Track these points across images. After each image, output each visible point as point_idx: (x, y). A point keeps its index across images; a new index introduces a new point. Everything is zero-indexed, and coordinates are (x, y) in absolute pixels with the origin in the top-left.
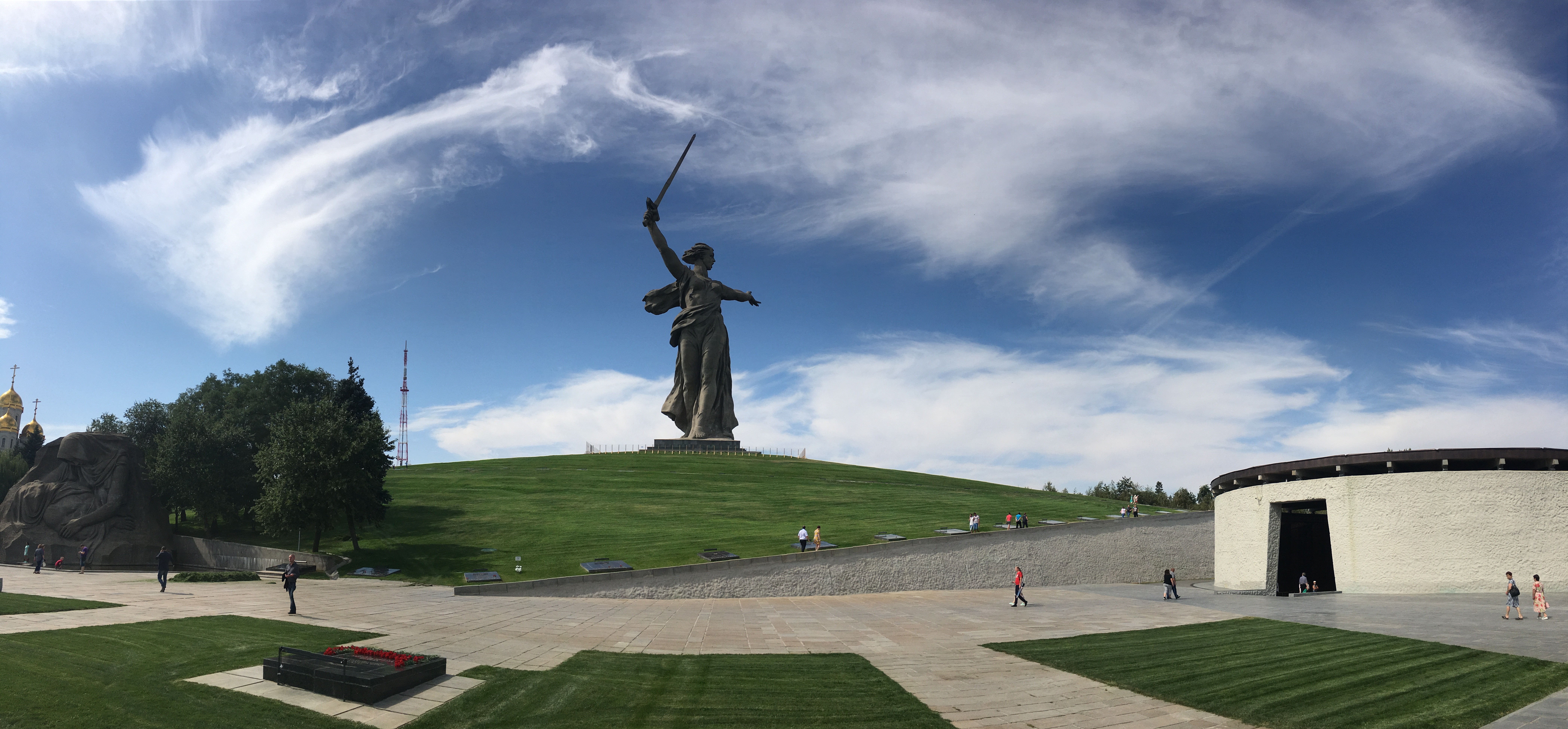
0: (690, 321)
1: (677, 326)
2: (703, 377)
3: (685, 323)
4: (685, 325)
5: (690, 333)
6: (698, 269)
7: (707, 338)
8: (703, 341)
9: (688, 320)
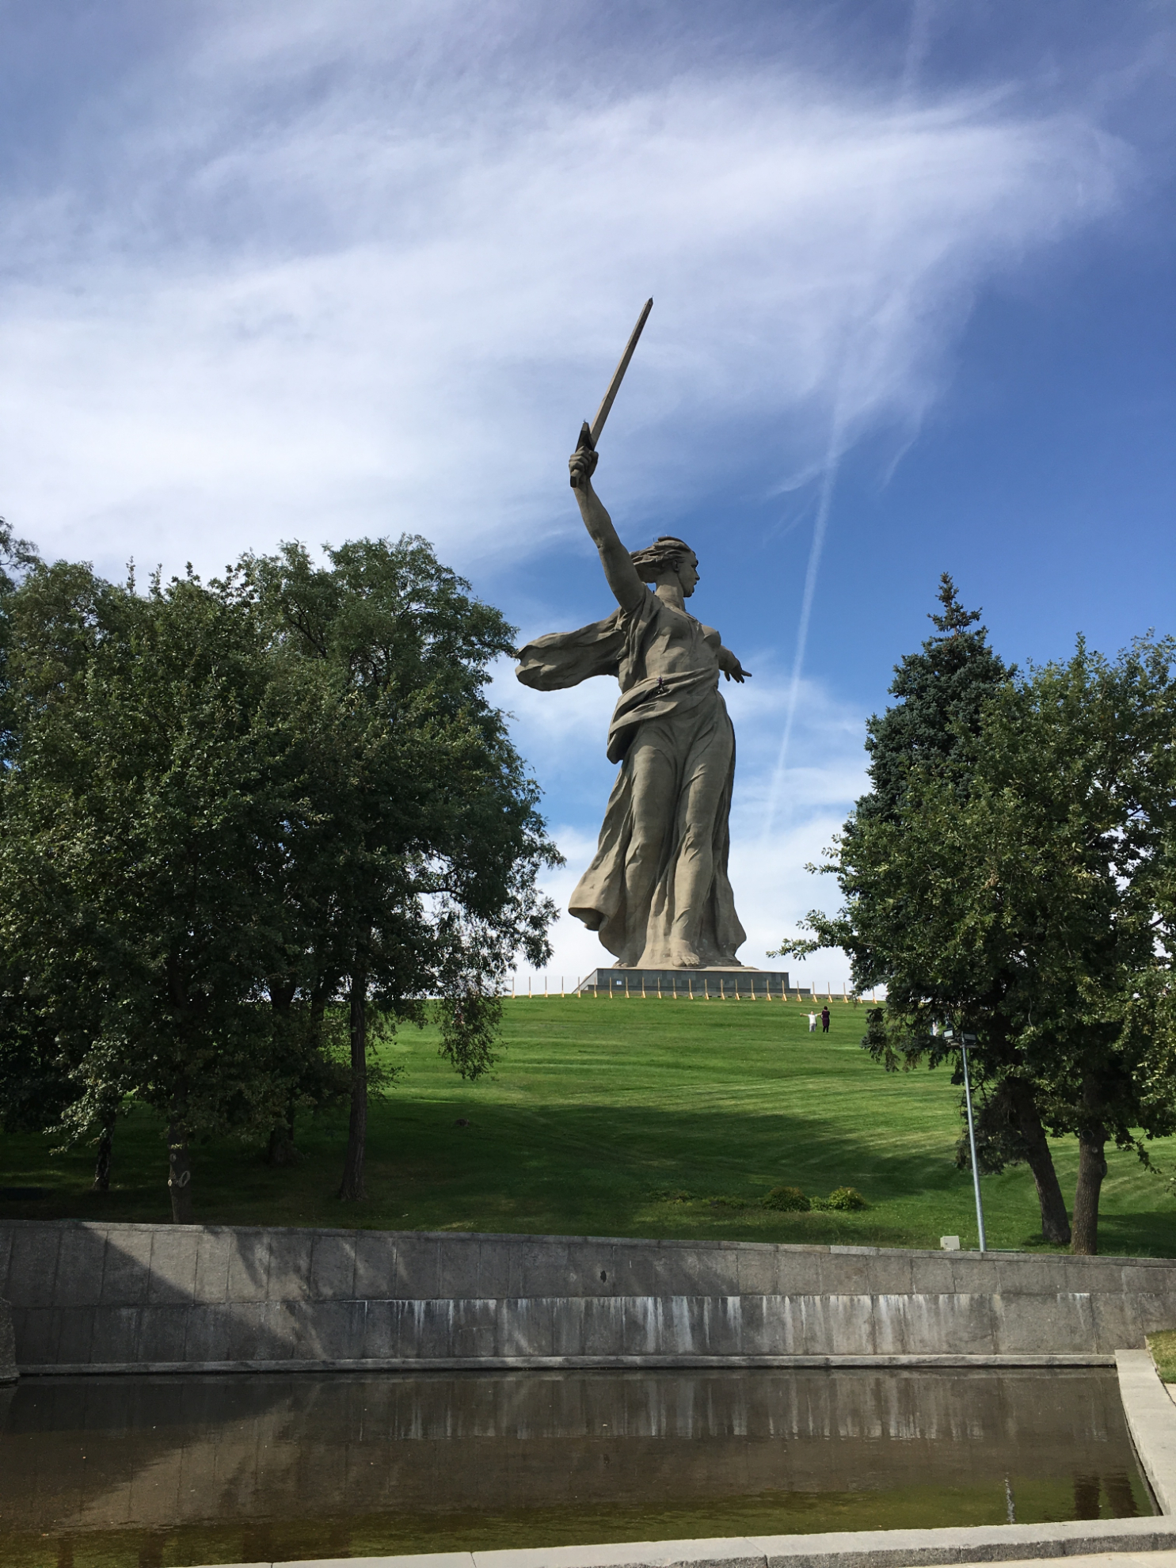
0: (663, 707)
1: (630, 717)
2: (688, 830)
3: (652, 709)
4: (652, 714)
5: (663, 732)
6: (670, 593)
7: (700, 746)
8: (690, 749)
9: (658, 703)
